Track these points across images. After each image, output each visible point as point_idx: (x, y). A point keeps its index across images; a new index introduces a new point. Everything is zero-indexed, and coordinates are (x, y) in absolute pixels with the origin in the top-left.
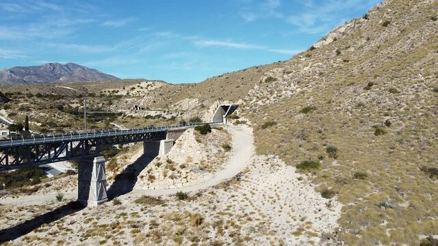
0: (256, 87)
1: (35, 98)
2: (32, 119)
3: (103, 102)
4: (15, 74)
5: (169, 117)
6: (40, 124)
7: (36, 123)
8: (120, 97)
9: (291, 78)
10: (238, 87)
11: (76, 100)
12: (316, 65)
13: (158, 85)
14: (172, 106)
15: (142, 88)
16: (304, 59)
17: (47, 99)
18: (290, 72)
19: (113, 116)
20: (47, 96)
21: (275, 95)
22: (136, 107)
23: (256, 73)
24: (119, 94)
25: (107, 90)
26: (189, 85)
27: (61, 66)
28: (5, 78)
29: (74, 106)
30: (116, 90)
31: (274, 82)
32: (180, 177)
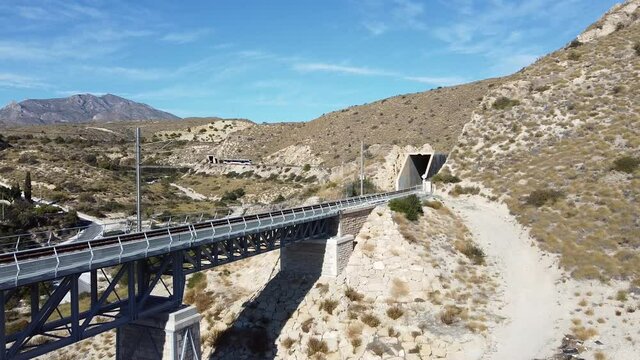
0: (477, 117)
1: (53, 144)
2: (39, 178)
3: (158, 151)
4: (28, 110)
5: (266, 174)
6: (52, 187)
7: (46, 185)
8: (184, 143)
9: (551, 100)
10: (375, 127)
11: (116, 149)
12: (597, 73)
13: (242, 126)
14: (269, 157)
15: (216, 130)
16: (565, 64)
17: (72, 145)
18: (546, 88)
19: (174, 173)
20: (72, 141)
21: (524, 134)
22: (211, 158)
23: (402, 106)
24: (182, 138)
25: (163, 133)
26: (293, 124)
27: (95, 99)
28: (13, 116)
29: (113, 156)
30: (177, 133)
31: (515, 109)
32: (398, 347)
